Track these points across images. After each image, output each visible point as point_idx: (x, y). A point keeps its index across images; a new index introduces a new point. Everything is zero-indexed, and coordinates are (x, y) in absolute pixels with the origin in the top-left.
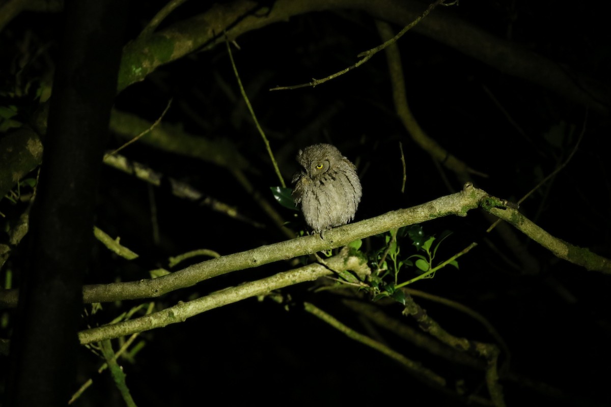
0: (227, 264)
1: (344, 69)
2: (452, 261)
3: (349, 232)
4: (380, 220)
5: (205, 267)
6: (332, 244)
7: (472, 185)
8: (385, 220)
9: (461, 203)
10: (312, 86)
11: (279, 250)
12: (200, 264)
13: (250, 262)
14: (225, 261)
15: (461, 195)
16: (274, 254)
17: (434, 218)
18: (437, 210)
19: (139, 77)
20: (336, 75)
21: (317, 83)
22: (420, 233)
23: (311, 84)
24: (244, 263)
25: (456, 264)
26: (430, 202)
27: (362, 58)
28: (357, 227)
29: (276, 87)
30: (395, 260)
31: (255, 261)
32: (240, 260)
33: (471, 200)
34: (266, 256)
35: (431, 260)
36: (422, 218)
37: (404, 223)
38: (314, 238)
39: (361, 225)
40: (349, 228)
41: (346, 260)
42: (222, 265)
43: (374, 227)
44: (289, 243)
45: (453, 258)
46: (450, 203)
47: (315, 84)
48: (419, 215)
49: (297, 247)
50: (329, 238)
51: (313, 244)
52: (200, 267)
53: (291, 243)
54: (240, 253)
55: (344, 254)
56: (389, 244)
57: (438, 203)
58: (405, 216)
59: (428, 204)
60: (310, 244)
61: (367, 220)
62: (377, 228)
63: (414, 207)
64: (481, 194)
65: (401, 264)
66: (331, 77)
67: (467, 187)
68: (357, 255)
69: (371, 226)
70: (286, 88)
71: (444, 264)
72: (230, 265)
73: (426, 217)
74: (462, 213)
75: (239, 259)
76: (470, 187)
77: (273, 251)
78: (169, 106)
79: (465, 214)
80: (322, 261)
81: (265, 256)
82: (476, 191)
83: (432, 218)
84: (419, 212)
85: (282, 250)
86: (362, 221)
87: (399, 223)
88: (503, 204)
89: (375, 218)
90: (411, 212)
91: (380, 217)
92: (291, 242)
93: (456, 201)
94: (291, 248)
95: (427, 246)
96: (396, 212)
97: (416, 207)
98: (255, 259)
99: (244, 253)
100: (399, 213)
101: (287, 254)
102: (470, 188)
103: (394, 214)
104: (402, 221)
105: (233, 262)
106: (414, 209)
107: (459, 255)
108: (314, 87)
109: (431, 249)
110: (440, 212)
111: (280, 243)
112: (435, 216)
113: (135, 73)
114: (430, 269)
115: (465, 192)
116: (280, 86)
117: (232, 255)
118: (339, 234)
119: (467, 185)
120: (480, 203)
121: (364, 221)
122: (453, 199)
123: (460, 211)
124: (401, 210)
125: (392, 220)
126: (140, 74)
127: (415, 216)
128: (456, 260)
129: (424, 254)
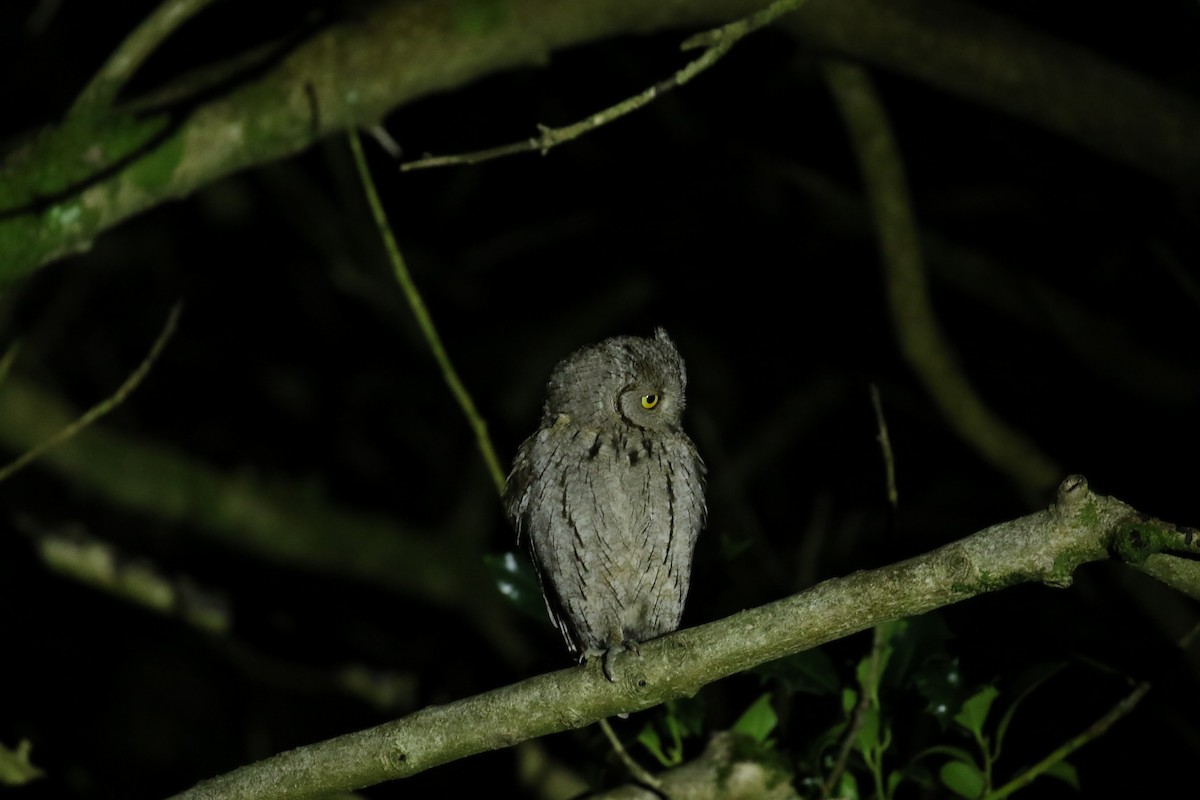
0: (315, 771)
1: (639, 90)
2: (1055, 763)
3: (697, 650)
4: (795, 610)
5: (246, 784)
6: (644, 691)
7: (1086, 485)
8: (812, 607)
9: (1053, 542)
10: (538, 152)
11: (478, 718)
12: (230, 777)
13: (385, 760)
14: (307, 762)
15: (1050, 516)
16: (462, 732)
17: (969, 596)
18: (977, 569)
19: (72, 239)
20: (613, 113)
21: (553, 139)
22: (953, 677)
23: (533, 144)
24: (367, 764)
25: (1069, 774)
26: (951, 546)
27: (697, 54)
28: (724, 634)
29: (419, 157)
30: (876, 770)
31: (403, 758)
32: (354, 757)
33: (1083, 531)
34: (438, 739)
35: (989, 762)
36: (928, 597)
37: (870, 617)
38: (585, 676)
39: (733, 626)
40: (695, 638)
41: (724, 775)
42: (300, 775)
43: (775, 630)
44: (508, 695)
45: (1060, 754)
46: (1015, 545)
47: (548, 143)
48: (920, 588)
49: (534, 705)
50: (635, 673)
51: (585, 694)
52: (227, 785)
53: (513, 696)
54: (354, 736)
55: (717, 757)
56: (853, 714)
57: (977, 547)
58: (875, 592)
59: (945, 552)
60: (576, 695)
61: (754, 611)
62: (785, 634)
63: (903, 564)
64: (1113, 512)
65: (895, 779)
66: (598, 120)
67: (1071, 490)
68: (758, 758)
69: (767, 629)
70: (454, 160)
71: (1032, 775)
72: (322, 774)
73: (940, 592)
74: (1056, 575)
75: (352, 752)
76: (1078, 489)
77: (460, 721)
78: (171, 326)
79: (1066, 581)
80: (648, 778)
81: (432, 739)
82: (1100, 503)
83: (960, 596)
84: (919, 578)
85: (488, 718)
86: (737, 616)
87: (854, 616)
88: (1189, 540)
89: (778, 605)
90: (891, 578)
91: (796, 600)
92: (516, 691)
93: (1035, 537)
94: (514, 711)
95: (974, 713)
96: (844, 583)
97: (909, 562)
98: (403, 749)
99: (367, 733)
100: (853, 584)
101: (504, 730)
102: (1077, 494)
103: (837, 586)
104: (864, 609)
105: (331, 765)
106: (901, 570)
107: (1079, 742)
108: (544, 152)
109: (989, 728)
110: (985, 574)
111: (481, 696)
112: (970, 588)
113: (59, 227)
114: (988, 791)
115: (1062, 509)
116: (436, 154)
117: (329, 742)
118: (665, 659)
119: (1070, 484)
120: (1111, 541)
121: (745, 615)
122: (1025, 533)
123: (1049, 569)
124: (860, 574)
125: (832, 606)
126: (77, 228)
127: (907, 591)
128: (1069, 759)
129: (967, 742)
